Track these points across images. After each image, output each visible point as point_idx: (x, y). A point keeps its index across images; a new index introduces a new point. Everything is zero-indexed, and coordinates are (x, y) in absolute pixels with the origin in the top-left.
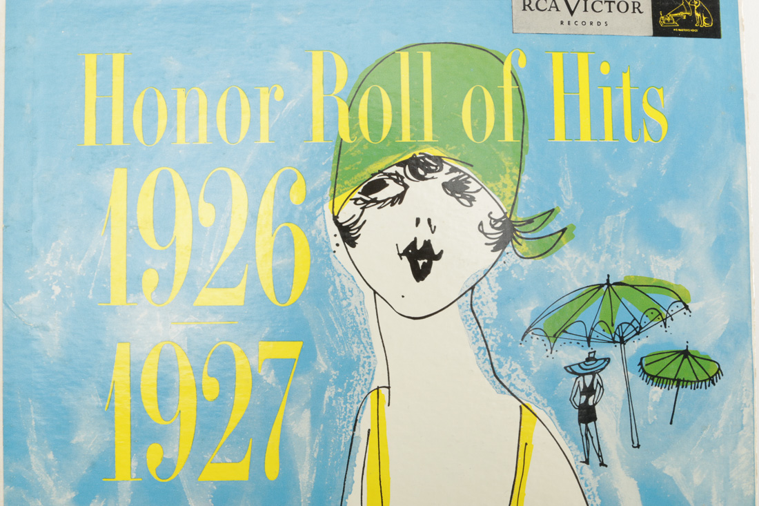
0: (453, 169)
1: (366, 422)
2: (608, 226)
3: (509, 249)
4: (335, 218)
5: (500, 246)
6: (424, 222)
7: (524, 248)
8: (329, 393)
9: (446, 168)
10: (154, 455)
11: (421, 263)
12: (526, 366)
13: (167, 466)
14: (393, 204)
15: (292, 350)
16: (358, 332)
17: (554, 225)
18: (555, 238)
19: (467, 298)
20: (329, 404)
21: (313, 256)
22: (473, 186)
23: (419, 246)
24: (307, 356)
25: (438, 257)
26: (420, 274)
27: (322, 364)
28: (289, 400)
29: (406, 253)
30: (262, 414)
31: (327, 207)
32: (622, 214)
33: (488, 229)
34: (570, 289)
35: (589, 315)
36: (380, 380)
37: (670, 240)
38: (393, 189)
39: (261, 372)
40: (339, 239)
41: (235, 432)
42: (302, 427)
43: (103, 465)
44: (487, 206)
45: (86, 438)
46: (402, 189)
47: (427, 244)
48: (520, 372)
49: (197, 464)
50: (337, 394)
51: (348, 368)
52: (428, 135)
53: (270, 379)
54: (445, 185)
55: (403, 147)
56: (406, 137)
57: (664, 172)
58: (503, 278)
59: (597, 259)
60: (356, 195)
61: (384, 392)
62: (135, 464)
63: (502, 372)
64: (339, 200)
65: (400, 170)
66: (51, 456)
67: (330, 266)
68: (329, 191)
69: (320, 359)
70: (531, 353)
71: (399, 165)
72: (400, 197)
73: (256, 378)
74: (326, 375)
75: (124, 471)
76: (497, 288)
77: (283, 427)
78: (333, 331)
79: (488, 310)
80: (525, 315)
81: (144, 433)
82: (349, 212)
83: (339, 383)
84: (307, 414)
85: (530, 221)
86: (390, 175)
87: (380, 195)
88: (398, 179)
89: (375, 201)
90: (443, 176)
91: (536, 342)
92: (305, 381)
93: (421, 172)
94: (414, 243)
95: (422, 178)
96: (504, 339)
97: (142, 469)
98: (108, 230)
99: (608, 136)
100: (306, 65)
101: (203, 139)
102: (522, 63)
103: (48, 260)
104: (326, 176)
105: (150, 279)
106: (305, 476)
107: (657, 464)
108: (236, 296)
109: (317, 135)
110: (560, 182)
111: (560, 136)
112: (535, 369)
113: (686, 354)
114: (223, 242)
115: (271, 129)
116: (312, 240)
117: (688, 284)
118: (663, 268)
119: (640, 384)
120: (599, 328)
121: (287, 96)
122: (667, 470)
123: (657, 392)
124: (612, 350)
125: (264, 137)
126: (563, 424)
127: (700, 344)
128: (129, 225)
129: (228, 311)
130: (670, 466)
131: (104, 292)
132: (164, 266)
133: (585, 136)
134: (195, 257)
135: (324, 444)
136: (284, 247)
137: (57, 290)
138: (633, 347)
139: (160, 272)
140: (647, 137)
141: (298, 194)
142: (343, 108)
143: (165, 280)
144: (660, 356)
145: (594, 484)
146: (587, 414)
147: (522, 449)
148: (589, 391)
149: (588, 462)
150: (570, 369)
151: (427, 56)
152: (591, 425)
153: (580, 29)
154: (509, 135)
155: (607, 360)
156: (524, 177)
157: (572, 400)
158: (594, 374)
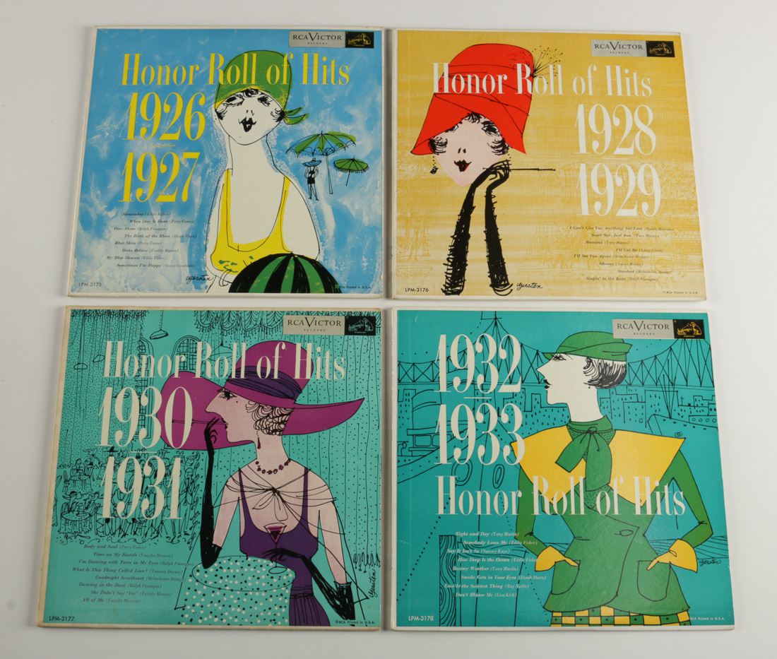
0: (262, 94)
1: (223, 181)
2: (323, 113)
3: (282, 121)
4: (216, 110)
5: (279, 120)
6: (250, 112)
7: (288, 121)
8: (209, 170)
9: (259, 93)
10: (139, 192)
11: (247, 126)
12: (287, 163)
13: (143, 196)
14: (238, 105)
15: (195, 155)
16: (222, 149)
17: (301, 113)
18: (300, 118)
19: (265, 138)
20: (209, 175)
21: (206, 123)
22: (269, 99)
23: (247, 120)
24: (201, 158)
25: (255, 124)
26: (247, 129)
27: (207, 160)
28: (193, 173)
29: (242, 122)
30: (183, 176)
31: (213, 106)
32: (329, 110)
33: (274, 114)
34: (306, 136)
35: (314, 145)
36: (229, 166)
37: (349, 119)
38: (239, 100)
39: (183, 163)
40: (217, 117)
41: (171, 184)
42: (198, 182)
43: (120, 195)
44: (275, 106)
45: (113, 186)
46: (242, 100)
47: (251, 119)
48: (284, 164)
49: (155, 195)
50: (212, 171)
51: (217, 162)
52: (253, 81)
53: (187, 165)
54: (259, 99)
55: (244, 86)
56: (245, 82)
57: (347, 95)
58: (279, 131)
59: (317, 125)
60: (224, 102)
61: (230, 171)
62: (131, 195)
63: (278, 164)
64: (217, 104)
65: (242, 94)
66: (99, 192)
67: (213, 126)
68: (214, 101)
69: (206, 158)
70: (289, 158)
71: (243, 92)
72: (241, 103)
73: (181, 165)
74: (208, 164)
75: (127, 197)
76: (277, 135)
77: (190, 182)
78: (212, 149)
79: (273, 142)
80: (288, 144)
81: (136, 184)
82: (221, 108)
83: (213, 167)
84: (200, 178)
85: (291, 112)
86: (238, 96)
87: (233, 102)
88: (241, 97)
89: (231, 104)
90: (259, 96)
91: (291, 155)
92: (200, 166)
93: (250, 94)
94: (245, 119)
95: (250, 96)
96: (279, 153)
97: (134, 197)
98: (129, 114)
99: (325, 82)
100: (208, 58)
101: (167, 83)
102: (292, 57)
103: (105, 124)
104: (214, 95)
105: (143, 131)
106: (197, 200)
107: (340, 200)
108: (176, 136)
109: (211, 81)
110: (304, 98)
111: (305, 82)
112: (290, 164)
113: (353, 160)
114: (173, 118)
115: (193, 80)
116: (206, 118)
117: (355, 135)
118: (345, 129)
119: (333, 170)
120: (317, 150)
121: (200, 69)
122: (344, 203)
123: (340, 174)
124: (323, 159)
125: (191, 82)
126: (301, 184)
127: (360, 157)
128: (137, 112)
129: (172, 142)
130: (345, 202)
131: (125, 135)
132: (149, 126)
133: (315, 82)
134: (161, 123)
135: (206, 189)
136: (195, 119)
137: (107, 134)
138: (331, 157)
139: (147, 128)
140: (340, 83)
141: (202, 102)
142: (221, 73)
143: (149, 131)
144: (342, 161)
145: (313, 207)
146: (311, 181)
147: (284, 193)
148: (312, 172)
149: (311, 198)
150: (305, 164)
151: (255, 55)
152: (313, 185)
153: (316, 45)
154: (285, 82)
155: (320, 161)
156: (290, 97)
157: (305, 175)
158: (314, 166)
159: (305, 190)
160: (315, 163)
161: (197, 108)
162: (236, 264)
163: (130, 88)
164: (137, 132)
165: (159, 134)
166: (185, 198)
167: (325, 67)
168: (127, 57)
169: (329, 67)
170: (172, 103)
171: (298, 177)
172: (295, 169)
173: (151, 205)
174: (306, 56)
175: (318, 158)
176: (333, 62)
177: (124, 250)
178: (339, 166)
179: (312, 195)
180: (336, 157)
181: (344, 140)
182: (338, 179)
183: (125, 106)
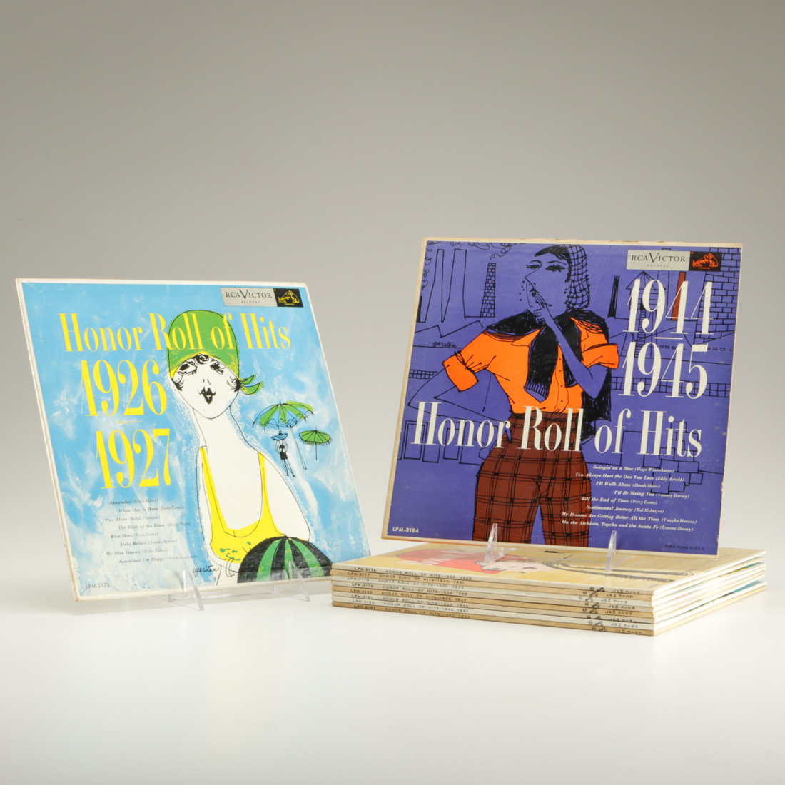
0: (213, 360)
1: (200, 461)
2: (276, 382)
3: (240, 391)
4: (172, 379)
5: (237, 389)
6: (206, 381)
7: (246, 390)
8: (184, 449)
9: (210, 360)
10: (120, 477)
11: (208, 397)
12: (256, 437)
13: (126, 481)
14: (193, 373)
15: (166, 432)
16: (189, 424)
17: (255, 381)
18: (256, 387)
19: (228, 410)
20: (185, 454)
21: (167, 395)
22: (221, 367)
23: (206, 390)
24: (172, 435)
25: (214, 394)
26: (209, 401)
27: (179, 438)
28: (169, 452)
29: (202, 393)
30: (160, 457)
31: (168, 375)
32: (280, 377)
33: (231, 383)
34: (267, 406)
35: (276, 416)
36: (202, 444)
37: (301, 387)
38: (191, 368)
39: (156, 442)
40: (175, 388)
41: (151, 466)
42: (176, 463)
43: (100, 482)
44: (229, 374)
45: (91, 471)
46: (195, 368)
47: (209, 389)
48: (254, 439)
49: (138, 480)
50: (187, 450)
51: (189, 439)
52: (201, 347)
53: (160, 444)
54: (212, 366)
55: (193, 351)
56: (192, 347)
57: (292, 360)
58: (240, 402)
59: (274, 394)
60: (178, 370)
61: (204, 448)
62: (113, 481)
63: (248, 439)
64: (172, 372)
65: (193, 360)
66: (78, 479)
67: (174, 398)
68: (168, 369)
69: (177, 435)
70: (257, 431)
71: (193, 358)
72: (195, 371)
73: (154, 444)
74: (181, 442)
75: (109, 484)
76: (239, 406)
77: (169, 463)
78: (181, 425)
79: (238, 415)
80: (252, 416)
81: (114, 469)
82: (177, 377)
83: (187, 445)
84: (177, 458)
85: (246, 380)
86: (189, 362)
87: (187, 370)
88: (193, 364)
89: (185, 372)
90: (210, 363)
91: (258, 428)
92: (174, 444)
93: (201, 361)
94: (204, 390)
95: (201, 363)
96: (246, 427)
97: (116, 483)
98: (84, 386)
99: (269, 347)
100: (148, 319)
101: (114, 348)
102: (230, 318)
103: (62, 398)
104: (165, 363)
105: (105, 405)
106: (181, 484)
107: (315, 476)
108: (140, 411)
109: (159, 347)
110: (254, 365)
111: (250, 346)
112: (260, 438)
113: (316, 432)
114: (131, 390)
115: (140, 345)
116: (165, 388)
117: (311, 404)
118: (300, 398)
119: (301, 444)
120: (281, 422)
121: (144, 332)
122: (320, 479)
123: (308, 447)
124: (288, 431)
125: (138, 348)
126: (275, 460)
127: (321, 428)
128: (92, 384)
129: (138, 417)
130: (320, 477)
131: (87, 411)
132: (109, 399)
133: (260, 346)
134: (121, 395)
135: (186, 470)
136: (154, 391)
137: (67, 410)
138: (295, 429)
139: (108, 402)
140: (283, 347)
141: (156, 370)
142: (166, 336)
143: (111, 405)
144: (306, 433)
145: (292, 484)
146: (284, 456)
147: (262, 470)
148: (282, 447)
149: (288, 475)
150: (273, 438)
151: (194, 315)
152: (286, 460)
153: (250, 304)
154: (231, 346)
155: (287, 434)
156: (240, 363)
157: (276, 450)
158: (283, 440)
159: (280, 466)
160: (281, 437)
161: (152, 378)
162: (237, 552)
163: (76, 356)
164: (99, 408)
165: (121, 409)
166: (168, 482)
167: (264, 329)
168: (63, 317)
169: (268, 329)
170: (125, 371)
171: (270, 452)
172: (265, 444)
173: (136, 492)
174: (243, 316)
175: (284, 431)
176: (270, 323)
177: (122, 544)
178: (305, 438)
179: (289, 472)
180: (299, 429)
181: (304, 410)
182: (307, 453)
183: (77, 377)
